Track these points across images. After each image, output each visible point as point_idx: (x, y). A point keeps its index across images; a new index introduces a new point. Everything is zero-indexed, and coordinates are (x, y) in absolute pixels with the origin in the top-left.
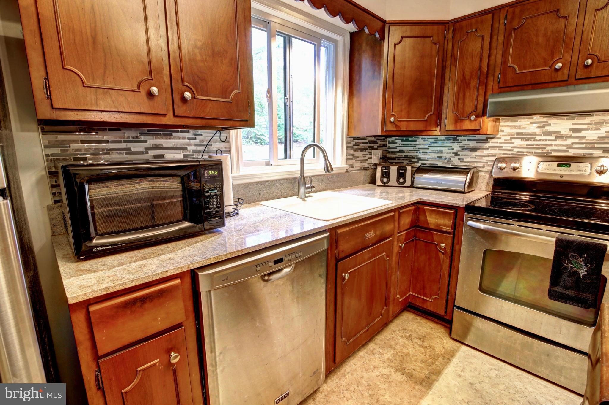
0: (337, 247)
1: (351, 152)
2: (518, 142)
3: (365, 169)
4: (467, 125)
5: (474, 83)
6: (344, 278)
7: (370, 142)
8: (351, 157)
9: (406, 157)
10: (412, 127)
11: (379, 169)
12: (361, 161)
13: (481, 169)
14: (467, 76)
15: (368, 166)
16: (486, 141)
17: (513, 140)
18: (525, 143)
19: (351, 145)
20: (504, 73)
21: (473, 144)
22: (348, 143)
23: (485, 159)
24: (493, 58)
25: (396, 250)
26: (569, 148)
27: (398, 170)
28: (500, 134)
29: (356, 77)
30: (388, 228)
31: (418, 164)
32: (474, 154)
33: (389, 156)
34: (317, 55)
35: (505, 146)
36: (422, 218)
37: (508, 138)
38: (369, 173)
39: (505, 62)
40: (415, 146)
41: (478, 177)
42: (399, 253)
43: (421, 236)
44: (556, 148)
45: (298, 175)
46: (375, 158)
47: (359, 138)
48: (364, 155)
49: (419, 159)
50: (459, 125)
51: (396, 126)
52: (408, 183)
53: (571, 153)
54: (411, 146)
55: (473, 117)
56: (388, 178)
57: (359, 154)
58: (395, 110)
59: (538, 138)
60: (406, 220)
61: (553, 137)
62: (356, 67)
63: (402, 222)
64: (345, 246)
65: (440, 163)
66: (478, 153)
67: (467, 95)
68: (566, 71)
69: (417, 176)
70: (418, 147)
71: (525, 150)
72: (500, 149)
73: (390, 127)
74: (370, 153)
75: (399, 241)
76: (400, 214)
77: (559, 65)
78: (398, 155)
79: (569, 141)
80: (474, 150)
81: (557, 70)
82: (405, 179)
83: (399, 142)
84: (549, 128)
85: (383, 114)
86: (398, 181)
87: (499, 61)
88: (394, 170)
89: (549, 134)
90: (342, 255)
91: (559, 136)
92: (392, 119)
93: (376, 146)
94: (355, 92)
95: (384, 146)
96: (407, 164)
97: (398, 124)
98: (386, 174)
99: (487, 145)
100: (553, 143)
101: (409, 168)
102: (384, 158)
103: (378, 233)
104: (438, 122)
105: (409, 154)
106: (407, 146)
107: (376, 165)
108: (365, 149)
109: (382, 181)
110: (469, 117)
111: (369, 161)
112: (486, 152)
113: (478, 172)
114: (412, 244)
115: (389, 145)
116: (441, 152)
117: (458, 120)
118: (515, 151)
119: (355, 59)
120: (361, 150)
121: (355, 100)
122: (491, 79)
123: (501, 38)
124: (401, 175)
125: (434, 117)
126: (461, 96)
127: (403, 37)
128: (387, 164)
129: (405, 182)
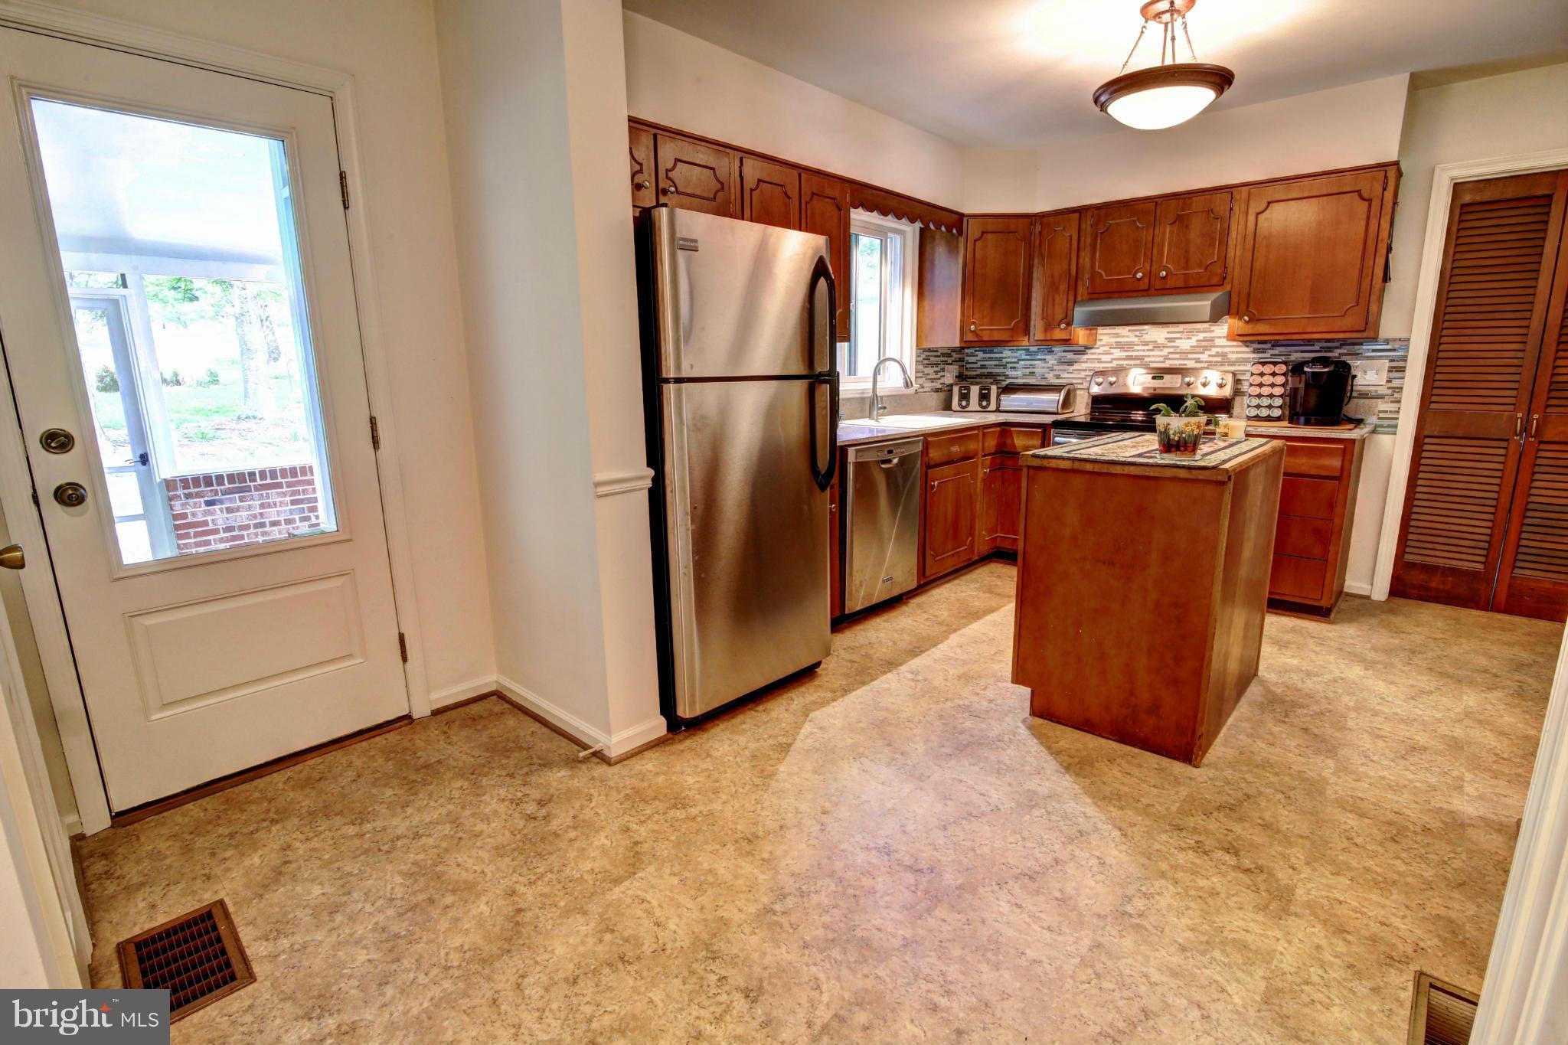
0: (927, 454)
1: (921, 367)
2: (1117, 353)
3: (937, 390)
4: (1058, 334)
5: (1063, 287)
6: (933, 487)
7: (943, 355)
8: (920, 374)
9: (990, 375)
10: (996, 336)
11: (956, 389)
12: (932, 380)
13: (1079, 386)
14: (1056, 279)
15: (940, 386)
16: (1083, 353)
17: (1112, 351)
18: (1124, 354)
19: (920, 359)
20: (1092, 278)
21: (1070, 356)
22: (918, 356)
23: (1083, 374)
24: (1081, 260)
25: (981, 475)
26: (1166, 358)
27: (981, 390)
28: (1098, 343)
29: (928, 275)
30: (972, 446)
31: (1004, 384)
32: (1071, 368)
33: (968, 373)
34: (883, 251)
35: (1105, 358)
36: (1009, 441)
37: (1107, 348)
38: (942, 395)
39: (1093, 266)
40: (1000, 359)
41: (1075, 397)
42: (984, 480)
43: (1009, 463)
44: (1154, 359)
45: (870, 394)
46: (949, 378)
47: (929, 350)
48: (936, 372)
49: (1007, 377)
50: (1048, 333)
51: (977, 335)
52: (993, 407)
53: (1167, 364)
54: (997, 359)
55: (1063, 326)
56: (968, 401)
57: (930, 370)
58: (976, 316)
59: (1136, 348)
60: (991, 443)
61: (1150, 347)
62: (927, 264)
63: (987, 444)
64: (935, 454)
65: (1032, 381)
66: (1076, 366)
67: (1057, 300)
68: (1146, 280)
69: (1003, 397)
70: (1004, 360)
71: (1124, 363)
72: (1100, 361)
73: (970, 337)
74: (943, 370)
75: (983, 466)
76: (984, 434)
77: (1139, 275)
78: (979, 372)
79: (1166, 351)
80: (1071, 363)
81: (1139, 279)
82: (989, 401)
83: (981, 355)
84: (1147, 338)
85: (962, 322)
86: (980, 405)
87: (1088, 265)
88: (975, 391)
89: (1146, 343)
90: (932, 463)
91: (1157, 346)
92: (973, 327)
93: (950, 360)
94: (926, 293)
95: (961, 360)
96: (992, 383)
97: (980, 333)
98: (964, 397)
99: (1085, 357)
100: (1151, 353)
101: (994, 389)
102: (961, 377)
103: (963, 449)
104: (1026, 331)
105: (995, 371)
106: (991, 359)
107: (951, 385)
108: (937, 365)
109: (960, 405)
110: (1059, 325)
111: (941, 381)
112: (1084, 366)
113: (1075, 390)
114: (999, 474)
115: (966, 358)
116: (1033, 366)
117: (1049, 327)
118: (1115, 364)
119: (927, 253)
120: (932, 365)
121: (926, 303)
122: (1080, 283)
123: (1089, 240)
124: (984, 396)
125: (1021, 325)
126: (1050, 299)
127: (983, 233)
128: (964, 384)
129: (988, 405)
